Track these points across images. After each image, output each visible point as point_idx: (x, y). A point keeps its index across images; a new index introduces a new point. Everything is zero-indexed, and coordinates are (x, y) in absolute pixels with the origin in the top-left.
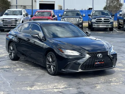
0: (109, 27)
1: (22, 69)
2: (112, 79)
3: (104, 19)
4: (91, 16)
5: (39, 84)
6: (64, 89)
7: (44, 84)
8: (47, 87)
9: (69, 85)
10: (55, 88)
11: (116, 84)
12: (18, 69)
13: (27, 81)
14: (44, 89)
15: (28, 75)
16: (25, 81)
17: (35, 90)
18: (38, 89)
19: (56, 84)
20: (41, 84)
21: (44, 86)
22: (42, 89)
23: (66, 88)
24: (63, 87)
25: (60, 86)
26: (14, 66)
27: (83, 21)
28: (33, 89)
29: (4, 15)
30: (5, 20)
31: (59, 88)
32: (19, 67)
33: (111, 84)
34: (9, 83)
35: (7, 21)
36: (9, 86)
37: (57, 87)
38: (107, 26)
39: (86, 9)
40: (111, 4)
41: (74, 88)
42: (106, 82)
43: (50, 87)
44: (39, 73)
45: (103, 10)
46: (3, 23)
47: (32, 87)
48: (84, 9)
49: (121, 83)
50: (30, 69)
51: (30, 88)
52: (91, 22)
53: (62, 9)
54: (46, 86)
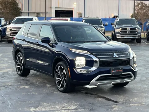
0: (136, 38)
1: (27, 87)
2: (132, 99)
3: (131, 29)
4: (115, 25)
5: (45, 104)
6: (75, 111)
7: (51, 105)
8: (55, 108)
9: (81, 106)
10: (63, 109)
11: (137, 105)
12: (22, 87)
13: (31, 101)
14: (50, 110)
15: (33, 95)
16: (29, 101)
17: (39, 111)
18: (44, 109)
19: (66, 105)
20: (47, 104)
21: (51, 106)
22: (49, 110)
23: (76, 109)
24: (73, 108)
25: (70, 107)
26: (19, 83)
27: (105, 31)
28: (37, 109)
29: (12, 23)
30: (13, 29)
31: (69, 110)
32: (24, 84)
33: (131, 105)
34: (10, 102)
35: (15, 30)
36: (10, 106)
37: (66, 108)
38: (133, 37)
39: (111, 17)
40: (140, 11)
41: (85, 109)
42: (126, 103)
43: (58, 108)
44: (47, 91)
45: (131, 18)
46: (11, 33)
47: (36, 108)
48: (108, 17)
49: (143, 103)
50: (36, 86)
51: (34, 109)
52: (115, 32)
53: (82, 17)
54: (53, 107)
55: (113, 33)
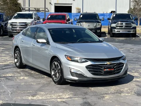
0: (131, 32)
1: (26, 78)
2: (123, 89)
3: (126, 24)
4: (111, 20)
5: (42, 93)
6: (69, 99)
7: (48, 94)
8: (51, 97)
9: (75, 95)
10: (59, 97)
11: (127, 94)
12: (22, 78)
13: (29, 91)
14: (47, 98)
15: (32, 84)
16: (27, 90)
17: (36, 99)
18: (41, 98)
19: (61, 94)
20: (44, 93)
21: (47, 95)
22: (45, 98)
23: (71, 98)
24: (67, 96)
25: (65, 96)
26: (18, 74)
27: (101, 26)
28: (35, 98)
29: (13, 18)
30: (13, 24)
31: (64, 98)
32: (23, 75)
33: (122, 94)
34: (10, 91)
35: (16, 25)
36: (9, 95)
37: (61, 97)
38: (128, 31)
39: (108, 13)
40: (137, 7)
41: (79, 98)
42: (116, 92)
43: (54, 96)
44: (44, 81)
45: (127, 13)
46: (12, 28)
47: (33, 97)
48: (105, 13)
49: (133, 93)
50: (35, 78)
51: (32, 98)
53: (80, 12)
54: (49, 96)
55: (110, 27)
